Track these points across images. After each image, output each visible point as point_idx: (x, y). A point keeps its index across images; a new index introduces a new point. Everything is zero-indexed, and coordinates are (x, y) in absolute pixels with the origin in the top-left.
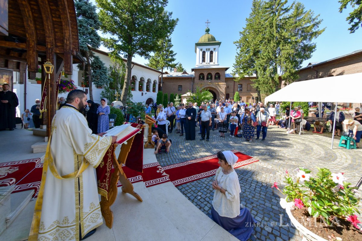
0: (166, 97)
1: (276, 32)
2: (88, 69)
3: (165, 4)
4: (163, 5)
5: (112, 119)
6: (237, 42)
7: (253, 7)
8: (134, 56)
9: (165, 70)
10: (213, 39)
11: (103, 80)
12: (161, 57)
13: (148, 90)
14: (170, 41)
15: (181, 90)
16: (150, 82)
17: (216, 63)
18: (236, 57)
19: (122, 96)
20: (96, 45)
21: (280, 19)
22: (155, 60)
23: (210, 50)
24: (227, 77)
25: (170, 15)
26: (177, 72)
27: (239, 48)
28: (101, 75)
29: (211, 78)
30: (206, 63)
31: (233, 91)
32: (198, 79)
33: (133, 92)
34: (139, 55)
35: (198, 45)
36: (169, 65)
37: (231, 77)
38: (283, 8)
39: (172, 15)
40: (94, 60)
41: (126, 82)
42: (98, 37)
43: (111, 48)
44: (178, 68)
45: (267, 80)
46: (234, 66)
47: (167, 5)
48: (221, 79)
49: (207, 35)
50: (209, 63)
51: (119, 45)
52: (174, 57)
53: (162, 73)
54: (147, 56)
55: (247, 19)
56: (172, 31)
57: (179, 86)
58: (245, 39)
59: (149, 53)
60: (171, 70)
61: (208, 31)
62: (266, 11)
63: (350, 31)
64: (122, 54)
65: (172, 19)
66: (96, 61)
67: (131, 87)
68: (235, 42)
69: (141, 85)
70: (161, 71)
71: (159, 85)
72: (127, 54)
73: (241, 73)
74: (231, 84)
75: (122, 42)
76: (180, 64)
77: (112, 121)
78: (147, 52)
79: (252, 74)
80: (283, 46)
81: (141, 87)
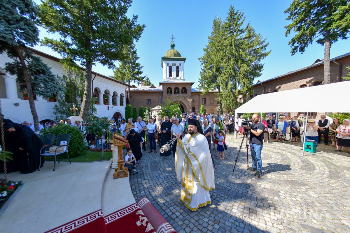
0: (135, 111)
1: (235, 51)
2: (24, 74)
3: (129, 3)
4: (127, 4)
5: (64, 141)
6: (201, 59)
7: (214, 26)
8: (94, 64)
9: (132, 83)
10: (178, 54)
11: (51, 90)
12: (127, 69)
13: (114, 103)
14: (135, 53)
15: (150, 104)
16: (117, 95)
17: (182, 78)
18: (201, 72)
19: (82, 110)
20: (31, 38)
21: (238, 39)
22: (121, 73)
23: (177, 65)
24: (193, 91)
25: (135, 18)
26: (145, 85)
27: (203, 65)
28: (46, 83)
29: (178, 92)
30: (173, 78)
31: (198, 105)
32: (166, 93)
33: (96, 106)
34: (100, 63)
35: (164, 59)
36: (136, 78)
37: (196, 91)
38: (240, 29)
39: (138, 20)
40: (32, 61)
41: (86, 94)
42: (34, 28)
43: (63, 53)
44: (146, 82)
45: (229, 94)
46: (199, 81)
47: (131, 5)
48: (187, 93)
49: (173, 50)
50: (175, 78)
51: (74, 50)
52: (141, 70)
53: (130, 87)
54: (111, 66)
55: (209, 37)
56: (139, 37)
57: (147, 99)
58: (209, 55)
59: (113, 61)
60: (138, 83)
61: (173, 46)
62: (226, 31)
63: (291, 53)
64: (79, 60)
65: (137, 24)
66: (35, 63)
67: (94, 101)
68: (200, 59)
69: (106, 99)
70: (127, 83)
71: (127, 98)
72: (85, 60)
73: (206, 88)
74: (196, 98)
75: (76, 45)
76: (147, 78)
77: (64, 144)
78: (110, 60)
79: (215, 89)
80: (241, 64)
81: (107, 100)
